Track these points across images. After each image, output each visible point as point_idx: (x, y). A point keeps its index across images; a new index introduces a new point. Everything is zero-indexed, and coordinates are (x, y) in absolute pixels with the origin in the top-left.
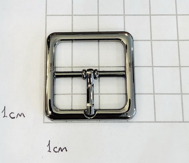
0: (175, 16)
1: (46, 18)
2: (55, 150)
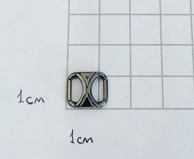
2: (79, 141)
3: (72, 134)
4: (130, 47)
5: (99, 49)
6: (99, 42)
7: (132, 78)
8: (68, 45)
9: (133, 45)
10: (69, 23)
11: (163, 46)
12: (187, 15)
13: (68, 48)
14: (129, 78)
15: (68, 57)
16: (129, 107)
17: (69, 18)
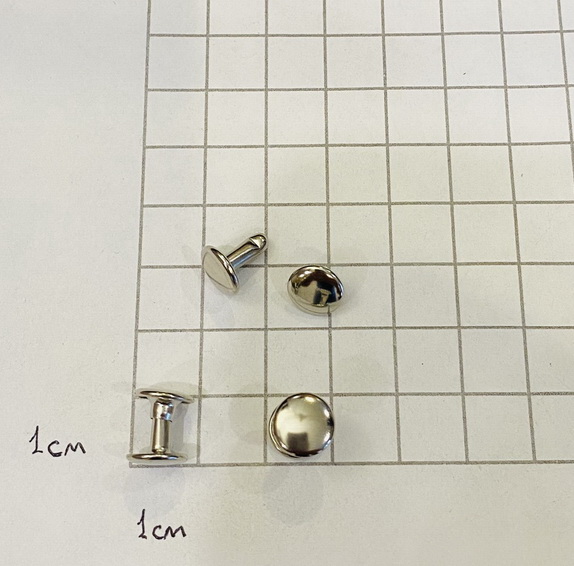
0: (449, 206)
1: (142, 212)
2: (156, 533)
3: (142, 520)
4: (266, 335)
5: (201, 339)
6: (202, 325)
7: (269, 399)
8: (137, 331)
9: (272, 329)
10: (139, 285)
11: (333, 332)
12: (383, 264)
13: (136, 338)
14: (263, 399)
15: (136, 357)
16: (262, 461)
17: (139, 276)
